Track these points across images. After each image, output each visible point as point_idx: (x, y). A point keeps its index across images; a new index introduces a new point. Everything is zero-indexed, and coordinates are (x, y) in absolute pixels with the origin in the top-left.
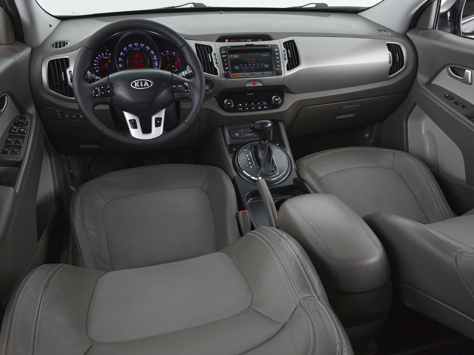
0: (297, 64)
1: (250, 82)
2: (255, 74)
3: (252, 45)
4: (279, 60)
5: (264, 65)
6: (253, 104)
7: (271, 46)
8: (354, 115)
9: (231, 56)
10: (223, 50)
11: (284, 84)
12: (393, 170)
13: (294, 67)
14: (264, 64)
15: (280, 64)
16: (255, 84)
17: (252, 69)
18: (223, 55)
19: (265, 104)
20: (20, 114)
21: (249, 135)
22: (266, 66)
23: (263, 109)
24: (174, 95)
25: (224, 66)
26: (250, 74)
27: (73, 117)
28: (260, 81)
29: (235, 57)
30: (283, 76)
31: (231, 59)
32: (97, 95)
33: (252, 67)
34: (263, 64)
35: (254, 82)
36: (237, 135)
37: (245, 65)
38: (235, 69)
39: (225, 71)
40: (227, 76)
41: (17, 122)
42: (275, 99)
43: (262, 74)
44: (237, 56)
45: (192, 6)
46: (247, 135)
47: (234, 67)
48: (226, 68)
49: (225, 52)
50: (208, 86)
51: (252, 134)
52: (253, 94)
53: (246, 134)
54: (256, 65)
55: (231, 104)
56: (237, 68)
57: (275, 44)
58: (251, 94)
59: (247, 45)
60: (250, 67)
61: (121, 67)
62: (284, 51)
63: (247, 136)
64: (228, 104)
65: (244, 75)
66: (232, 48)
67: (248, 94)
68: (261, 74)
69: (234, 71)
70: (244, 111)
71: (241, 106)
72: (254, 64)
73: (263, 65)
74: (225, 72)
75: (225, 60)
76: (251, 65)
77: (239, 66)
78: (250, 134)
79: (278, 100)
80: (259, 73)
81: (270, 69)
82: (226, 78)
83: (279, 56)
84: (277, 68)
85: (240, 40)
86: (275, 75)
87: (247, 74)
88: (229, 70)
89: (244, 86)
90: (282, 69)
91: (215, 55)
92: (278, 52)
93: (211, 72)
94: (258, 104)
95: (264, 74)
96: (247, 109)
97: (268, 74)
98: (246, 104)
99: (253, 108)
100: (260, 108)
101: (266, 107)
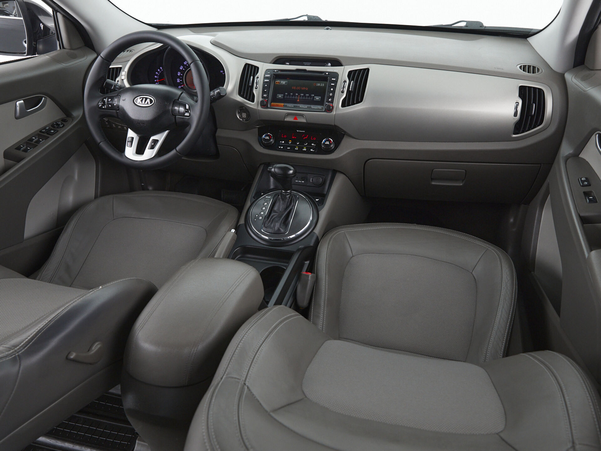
0: (360, 100)
1: (290, 115)
2: (299, 107)
3: (304, 71)
4: (334, 92)
5: (315, 97)
6: (298, 143)
7: (329, 73)
8: (461, 184)
9: (278, 81)
10: (268, 73)
11: (336, 124)
12: (472, 273)
13: (353, 104)
15: (333, 97)
16: (297, 119)
17: (298, 101)
18: (265, 79)
19: (313, 146)
20: (66, 116)
21: (301, 182)
22: (317, 98)
23: (308, 152)
24: (176, 117)
25: (264, 92)
26: (293, 106)
27: (119, 127)
28: (302, 115)
29: (282, 83)
30: (334, 113)
31: (277, 84)
32: (103, 107)
33: (299, 98)
34: (313, 95)
35: (295, 116)
37: (291, 94)
38: (277, 97)
39: (263, 99)
40: (263, 104)
41: (54, 123)
42: (325, 142)
43: (308, 107)
44: (285, 82)
45: (305, 19)
46: (297, 181)
47: (278, 95)
48: (265, 95)
49: (269, 76)
50: (245, 114)
52: (304, 131)
54: (305, 96)
56: (280, 96)
57: (335, 71)
58: (302, 131)
59: (298, 70)
60: (296, 98)
61: (179, 82)
62: (344, 82)
65: (286, 106)
66: (279, 72)
67: (298, 131)
68: (307, 107)
69: (275, 100)
70: (285, 150)
72: (303, 95)
73: (313, 97)
75: (266, 85)
76: (298, 95)
77: (283, 95)
78: (301, 181)
79: (329, 144)
80: (305, 106)
81: (321, 103)
82: (262, 107)
83: (335, 87)
84: (329, 102)
85: (304, 63)
86: (324, 110)
87: (289, 106)
88: (267, 97)
89: (283, 120)
90: (335, 104)
91: (258, 78)
92: (336, 82)
93: (248, 98)
94: (305, 144)
95: (312, 108)
96: (289, 148)
97: (316, 108)
98: (290, 142)
99: (296, 148)
100: (305, 150)
101: (313, 151)
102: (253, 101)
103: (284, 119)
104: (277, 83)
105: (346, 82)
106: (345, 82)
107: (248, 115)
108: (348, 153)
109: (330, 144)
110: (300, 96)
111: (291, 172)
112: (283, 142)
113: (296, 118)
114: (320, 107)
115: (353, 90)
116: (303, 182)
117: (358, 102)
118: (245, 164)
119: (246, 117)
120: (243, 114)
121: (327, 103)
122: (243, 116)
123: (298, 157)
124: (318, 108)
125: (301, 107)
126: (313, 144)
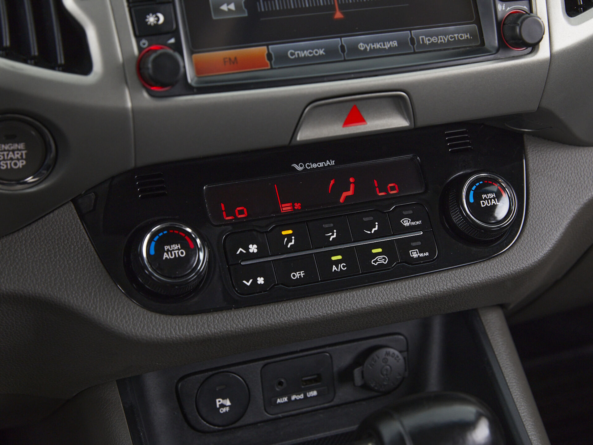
1: (323, 109)
2: (354, 49)
6: (332, 237)
16: (361, 120)
17: (338, 15)
19: (413, 228)
21: (302, 396)
23: (402, 269)
26: (321, 52)
30: (542, 50)
35: (352, 104)
36: (222, 406)
38: (214, 17)
39: (145, 43)
43: (402, 44)
46: (285, 399)
48: (151, 19)
50: (21, 146)
53: (281, 396)
55: (192, 250)
56: (229, 7)
60: (321, 1)
64: (165, 256)
65: (282, 58)
67: (299, 168)
68: (395, 44)
69: (208, 34)
71: (253, 256)
74: (140, 48)
78: (305, 391)
80: (384, 41)
82: (155, 89)
87: (302, 54)
88: (175, 29)
89: (284, 141)
94: (369, 232)
95: (421, 43)
96: (298, 275)
97: (443, 41)
98: (289, 237)
99: (334, 266)
100: (385, 262)
101: (421, 255)
102: (80, 67)
103: (293, 136)
107: (40, 154)
112: (253, 248)
116: (314, 393)
119: (22, 163)
120: (5, 150)
121: (504, 7)
122: (5, 162)
123: (368, 309)
124: (455, 37)
125: (368, 48)
126: (409, 221)
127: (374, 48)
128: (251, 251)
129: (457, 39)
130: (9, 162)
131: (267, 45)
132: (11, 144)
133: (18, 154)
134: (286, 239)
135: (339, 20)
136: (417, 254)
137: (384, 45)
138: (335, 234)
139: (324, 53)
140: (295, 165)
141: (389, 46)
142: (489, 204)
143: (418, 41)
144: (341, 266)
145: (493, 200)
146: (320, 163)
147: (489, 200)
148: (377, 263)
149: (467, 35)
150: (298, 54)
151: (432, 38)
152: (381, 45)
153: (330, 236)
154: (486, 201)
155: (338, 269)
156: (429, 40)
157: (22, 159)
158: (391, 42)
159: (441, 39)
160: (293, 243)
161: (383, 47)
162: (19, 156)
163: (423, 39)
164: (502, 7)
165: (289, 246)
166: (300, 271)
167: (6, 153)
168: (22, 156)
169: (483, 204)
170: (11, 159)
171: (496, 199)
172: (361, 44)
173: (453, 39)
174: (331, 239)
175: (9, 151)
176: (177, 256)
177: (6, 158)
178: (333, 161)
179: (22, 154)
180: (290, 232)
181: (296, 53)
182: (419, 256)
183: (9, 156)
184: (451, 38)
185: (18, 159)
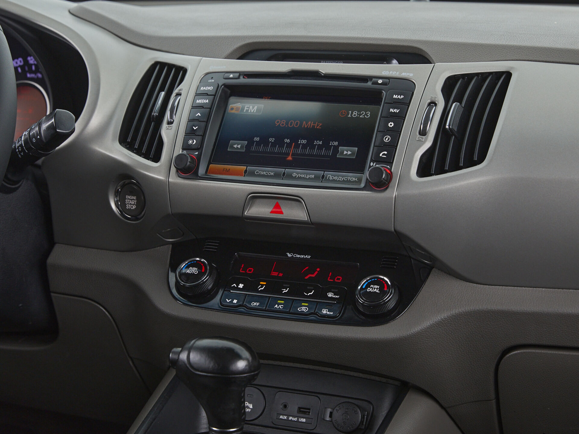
1: (260, 200)
2: (291, 175)
3: (315, 75)
4: (396, 133)
5: (341, 148)
6: (285, 291)
7: (386, 80)
9: (234, 105)
10: (210, 81)
11: (399, 228)
13: (456, 167)
14: (340, 145)
15: (392, 147)
16: (281, 212)
17: (290, 158)
18: (200, 99)
19: (331, 298)
21: (296, 419)
22: (345, 152)
23: (313, 317)
25: (190, 133)
26: (272, 174)
28: (296, 199)
30: (393, 192)
33: (292, 150)
34: (336, 143)
35: (278, 201)
36: (247, 407)
37: (270, 140)
38: (229, 150)
39: (185, 152)
40: (185, 167)
42: (368, 286)
43: (317, 177)
44: (256, 107)
46: (285, 417)
47: (231, 141)
48: (190, 142)
49: (211, 88)
50: (135, 198)
51: (304, 420)
54: (310, 144)
56: (237, 146)
57: (404, 75)
60: (284, 150)
62: (429, 104)
63: (284, 420)
64: (188, 271)
65: (252, 173)
66: (242, 78)
67: (289, 255)
68: (313, 176)
69: (221, 155)
71: (239, 289)
72: (304, 142)
73: (336, 147)
74: (182, 155)
76: (291, 142)
77: (246, 143)
78: (298, 417)
79: (377, 291)
80: (307, 174)
81: (356, 164)
82: (182, 174)
83: (400, 119)
84: (378, 160)
86: (363, 185)
87: (262, 173)
88: (199, 148)
89: (239, 214)
90: (397, 167)
91: (179, 94)
92: (405, 105)
93: (144, 151)
94: (306, 294)
95: (328, 178)
96: (256, 304)
97: (340, 180)
98: (262, 286)
99: (277, 305)
100: (305, 310)
101: (328, 313)
102: (156, 159)
103: (243, 212)
104: (233, 111)
105: (436, 105)
106: (433, 104)
107: (142, 204)
108: (439, 324)
109: (383, 292)
110: (297, 146)
111: (241, 365)
112: (241, 286)
113: (277, 209)
114: (352, 176)
115: (456, 129)
117: (471, 163)
118: (131, 358)
119: (135, 207)
120: (129, 199)
121: (374, 164)
122: (128, 205)
123: (283, 332)
124: (348, 179)
125: (297, 176)
126: (332, 294)
127: (300, 176)
128: (239, 287)
129: (349, 180)
130: (130, 205)
131: (247, 166)
132: (131, 196)
133: (133, 202)
134: (260, 286)
135: (289, 161)
136: (326, 311)
137: (306, 176)
138: (287, 290)
139: (273, 175)
140: (288, 254)
141: (309, 177)
142: (372, 290)
143: (326, 177)
144: (280, 306)
145: (376, 289)
146: (302, 256)
147: (373, 289)
148: (301, 310)
149: (356, 179)
150: (260, 173)
151: (334, 177)
152: (305, 176)
153: (284, 290)
154: (371, 289)
155: (278, 307)
156: (332, 178)
157: (135, 205)
158: (311, 175)
159: (340, 178)
160: (262, 289)
161: (305, 177)
162: (133, 203)
163: (329, 177)
164: (373, 164)
165: (259, 290)
166: (258, 303)
167: (129, 200)
168: (135, 203)
169: (369, 289)
170: (131, 204)
171: (378, 289)
172: (295, 174)
173: (347, 180)
174: (283, 292)
175: (130, 199)
176: (193, 273)
177: (129, 203)
178: (310, 256)
179: (135, 202)
180: (265, 283)
181: (259, 172)
182: (326, 313)
183: (130, 202)
184: (346, 179)
185: (133, 205)
